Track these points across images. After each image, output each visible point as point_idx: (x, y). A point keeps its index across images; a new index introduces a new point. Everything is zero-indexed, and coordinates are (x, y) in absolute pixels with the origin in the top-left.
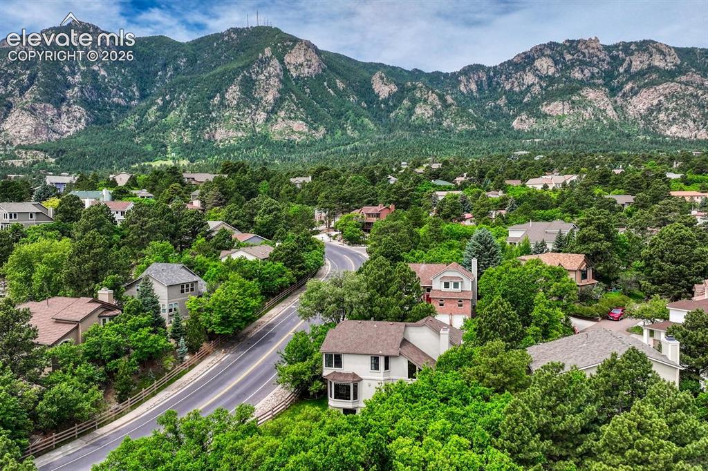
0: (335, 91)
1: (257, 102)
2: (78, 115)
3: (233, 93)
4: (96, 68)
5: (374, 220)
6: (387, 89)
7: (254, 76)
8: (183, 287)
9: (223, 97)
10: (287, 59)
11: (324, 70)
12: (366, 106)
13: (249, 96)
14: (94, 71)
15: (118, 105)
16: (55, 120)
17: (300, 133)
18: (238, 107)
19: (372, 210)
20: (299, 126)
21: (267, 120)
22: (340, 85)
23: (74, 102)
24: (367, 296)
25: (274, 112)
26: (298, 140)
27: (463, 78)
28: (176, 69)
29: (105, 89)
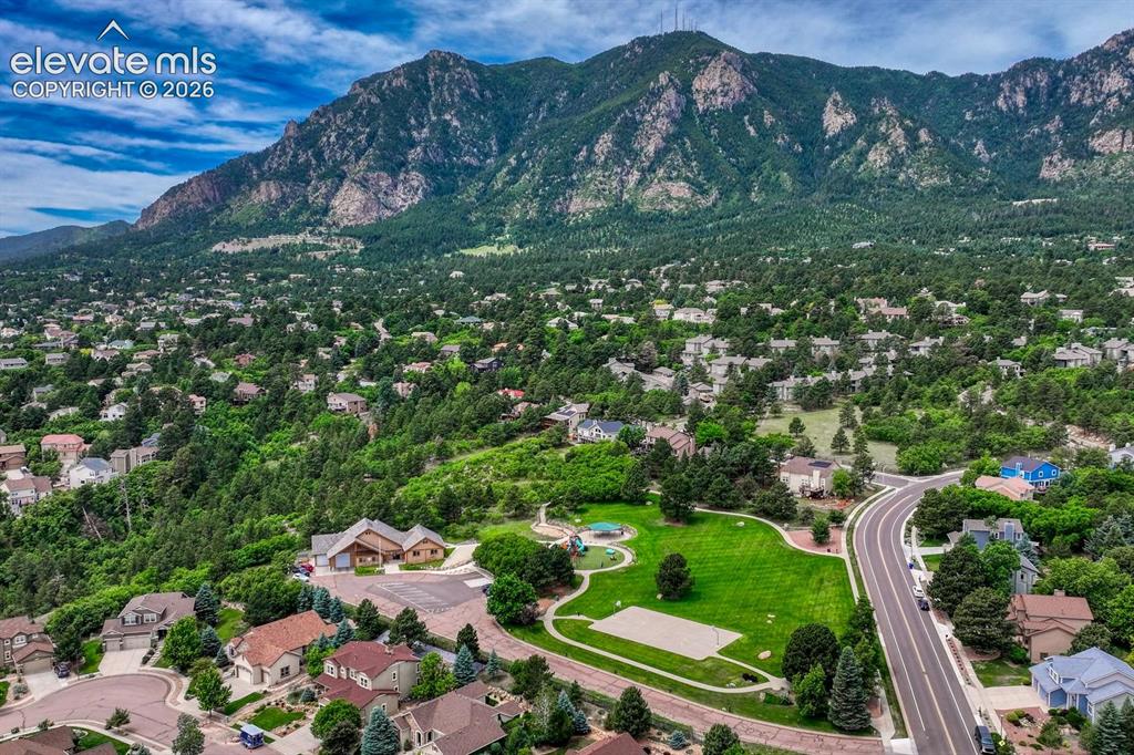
0: (757, 130)
1: (635, 155)
2: (415, 183)
3: (604, 143)
4: (448, 117)
6: (840, 120)
7: (638, 117)
9: (591, 151)
10: (696, 84)
11: (749, 97)
12: (800, 149)
13: (625, 149)
14: (445, 121)
15: (469, 166)
16: (390, 192)
17: (680, 200)
18: (605, 167)
20: (680, 190)
21: (640, 182)
22: (768, 119)
23: (413, 167)
25: (652, 169)
26: (675, 210)
27: (1005, 85)
28: (551, 109)
29: (456, 146)
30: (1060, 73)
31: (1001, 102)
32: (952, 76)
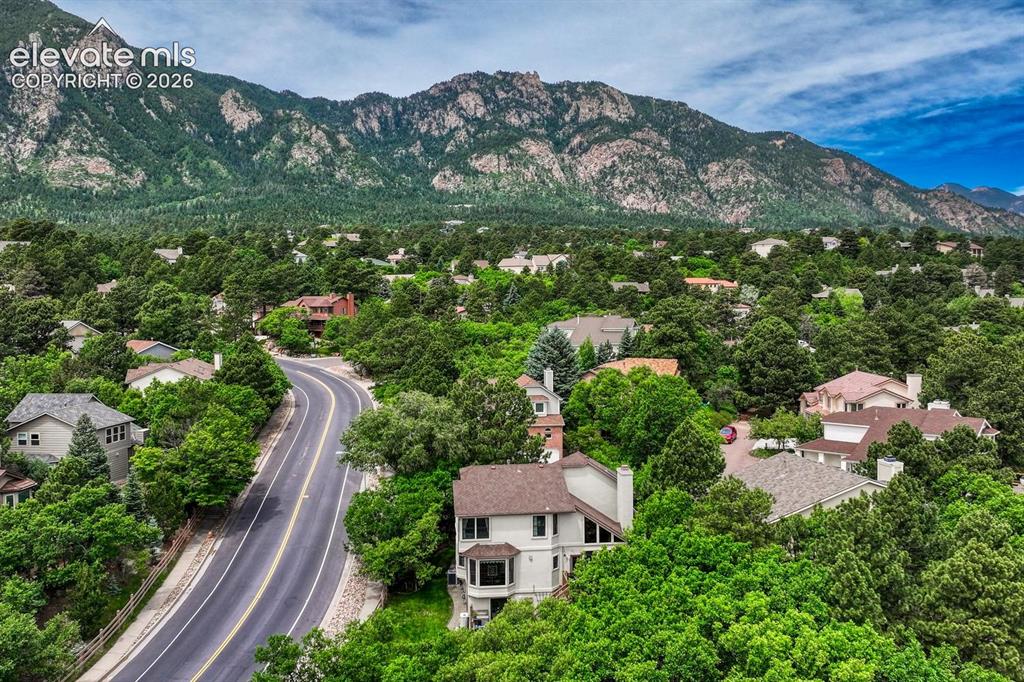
0: (159, 114)
1: (18, 121)
5: (325, 316)
6: (245, 117)
8: (109, 432)
12: (212, 140)
13: (1, 110)
17: (101, 177)
19: (319, 301)
20: (97, 165)
21: (38, 153)
22: (167, 105)
24: (465, 428)
25: (50, 139)
26: (97, 188)
27: (358, 111)
30: (400, 108)
31: (359, 125)
32: (305, 97)
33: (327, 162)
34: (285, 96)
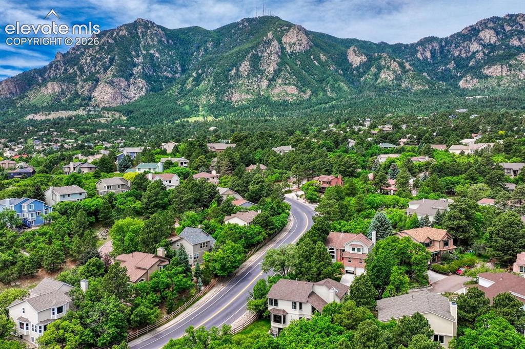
0: (319, 63)
1: (262, 72)
2: (141, 85)
3: (245, 67)
4: (152, 52)
6: (359, 59)
7: (260, 54)
9: (238, 70)
10: (284, 40)
11: (311, 47)
12: (342, 73)
13: (256, 69)
14: (151, 54)
15: (167, 77)
16: (126, 89)
17: (292, 95)
18: (248, 77)
19: (327, 178)
20: (292, 90)
21: (269, 86)
22: (323, 57)
23: (138, 76)
25: (273, 79)
26: (291, 100)
27: (419, 48)
28: (206, 50)
29: (159, 67)
30: (443, 44)
31: (419, 55)
32: (391, 44)
33: (398, 78)
34: (381, 45)
